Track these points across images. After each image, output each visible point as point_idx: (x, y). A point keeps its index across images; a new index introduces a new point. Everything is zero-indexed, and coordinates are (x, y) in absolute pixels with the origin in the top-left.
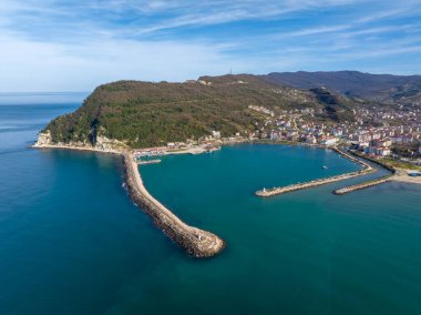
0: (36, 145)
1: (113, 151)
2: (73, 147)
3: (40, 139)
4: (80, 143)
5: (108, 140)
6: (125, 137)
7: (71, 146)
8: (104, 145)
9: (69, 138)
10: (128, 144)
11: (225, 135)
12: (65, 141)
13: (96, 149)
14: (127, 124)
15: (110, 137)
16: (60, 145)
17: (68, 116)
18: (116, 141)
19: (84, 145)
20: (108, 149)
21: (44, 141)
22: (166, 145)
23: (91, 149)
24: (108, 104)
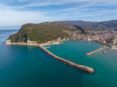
0: (6, 44)
1: (33, 45)
2: (19, 44)
3: (7, 42)
4: (21, 43)
5: (31, 41)
6: (36, 40)
7: (18, 43)
8: (30, 43)
9: (17, 41)
10: (37, 42)
11: (61, 39)
12: (16, 42)
13: (27, 44)
14: (35, 36)
15: (32, 40)
16: (14, 43)
17: (15, 34)
18: (33, 42)
19: (23, 43)
20: (31, 44)
21: (9, 43)
22: (47, 42)
23: (25, 44)
24: (28, 30)
